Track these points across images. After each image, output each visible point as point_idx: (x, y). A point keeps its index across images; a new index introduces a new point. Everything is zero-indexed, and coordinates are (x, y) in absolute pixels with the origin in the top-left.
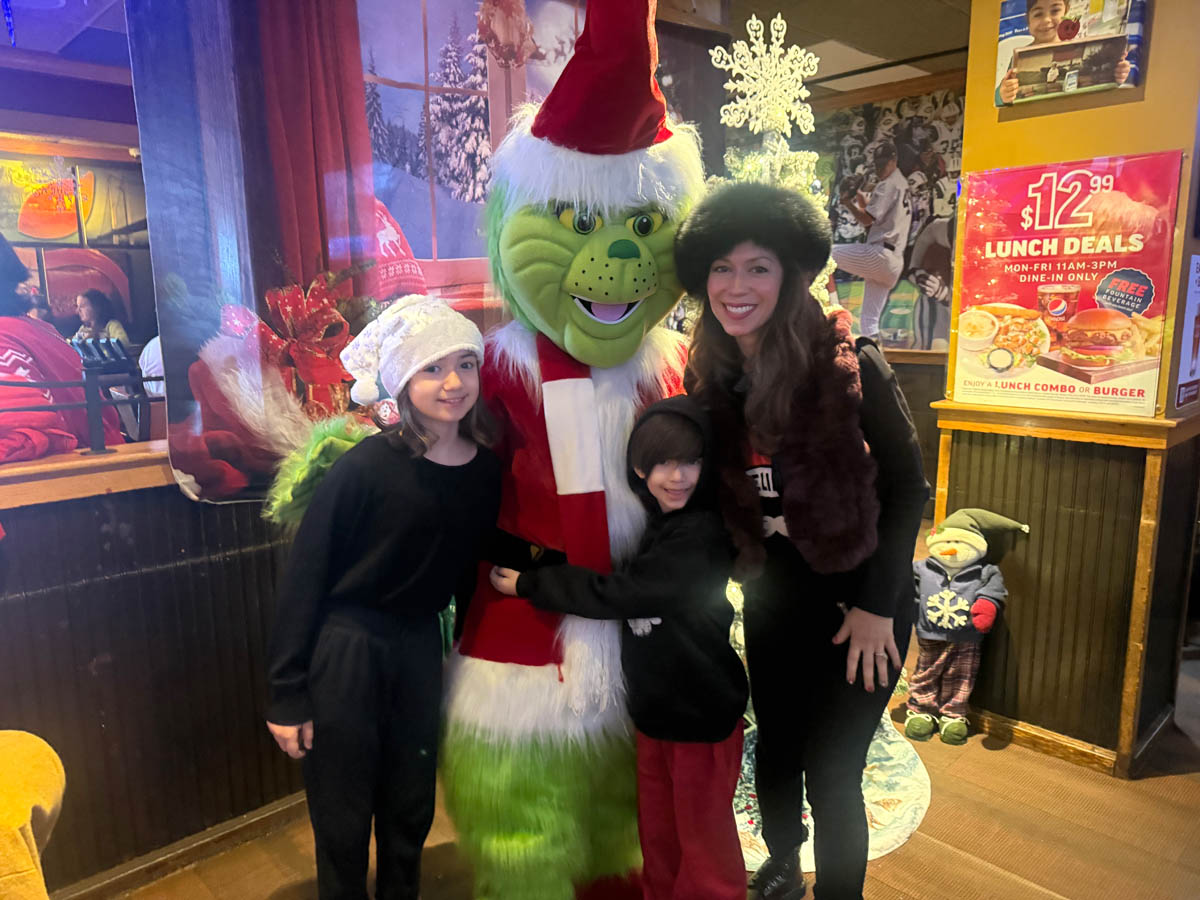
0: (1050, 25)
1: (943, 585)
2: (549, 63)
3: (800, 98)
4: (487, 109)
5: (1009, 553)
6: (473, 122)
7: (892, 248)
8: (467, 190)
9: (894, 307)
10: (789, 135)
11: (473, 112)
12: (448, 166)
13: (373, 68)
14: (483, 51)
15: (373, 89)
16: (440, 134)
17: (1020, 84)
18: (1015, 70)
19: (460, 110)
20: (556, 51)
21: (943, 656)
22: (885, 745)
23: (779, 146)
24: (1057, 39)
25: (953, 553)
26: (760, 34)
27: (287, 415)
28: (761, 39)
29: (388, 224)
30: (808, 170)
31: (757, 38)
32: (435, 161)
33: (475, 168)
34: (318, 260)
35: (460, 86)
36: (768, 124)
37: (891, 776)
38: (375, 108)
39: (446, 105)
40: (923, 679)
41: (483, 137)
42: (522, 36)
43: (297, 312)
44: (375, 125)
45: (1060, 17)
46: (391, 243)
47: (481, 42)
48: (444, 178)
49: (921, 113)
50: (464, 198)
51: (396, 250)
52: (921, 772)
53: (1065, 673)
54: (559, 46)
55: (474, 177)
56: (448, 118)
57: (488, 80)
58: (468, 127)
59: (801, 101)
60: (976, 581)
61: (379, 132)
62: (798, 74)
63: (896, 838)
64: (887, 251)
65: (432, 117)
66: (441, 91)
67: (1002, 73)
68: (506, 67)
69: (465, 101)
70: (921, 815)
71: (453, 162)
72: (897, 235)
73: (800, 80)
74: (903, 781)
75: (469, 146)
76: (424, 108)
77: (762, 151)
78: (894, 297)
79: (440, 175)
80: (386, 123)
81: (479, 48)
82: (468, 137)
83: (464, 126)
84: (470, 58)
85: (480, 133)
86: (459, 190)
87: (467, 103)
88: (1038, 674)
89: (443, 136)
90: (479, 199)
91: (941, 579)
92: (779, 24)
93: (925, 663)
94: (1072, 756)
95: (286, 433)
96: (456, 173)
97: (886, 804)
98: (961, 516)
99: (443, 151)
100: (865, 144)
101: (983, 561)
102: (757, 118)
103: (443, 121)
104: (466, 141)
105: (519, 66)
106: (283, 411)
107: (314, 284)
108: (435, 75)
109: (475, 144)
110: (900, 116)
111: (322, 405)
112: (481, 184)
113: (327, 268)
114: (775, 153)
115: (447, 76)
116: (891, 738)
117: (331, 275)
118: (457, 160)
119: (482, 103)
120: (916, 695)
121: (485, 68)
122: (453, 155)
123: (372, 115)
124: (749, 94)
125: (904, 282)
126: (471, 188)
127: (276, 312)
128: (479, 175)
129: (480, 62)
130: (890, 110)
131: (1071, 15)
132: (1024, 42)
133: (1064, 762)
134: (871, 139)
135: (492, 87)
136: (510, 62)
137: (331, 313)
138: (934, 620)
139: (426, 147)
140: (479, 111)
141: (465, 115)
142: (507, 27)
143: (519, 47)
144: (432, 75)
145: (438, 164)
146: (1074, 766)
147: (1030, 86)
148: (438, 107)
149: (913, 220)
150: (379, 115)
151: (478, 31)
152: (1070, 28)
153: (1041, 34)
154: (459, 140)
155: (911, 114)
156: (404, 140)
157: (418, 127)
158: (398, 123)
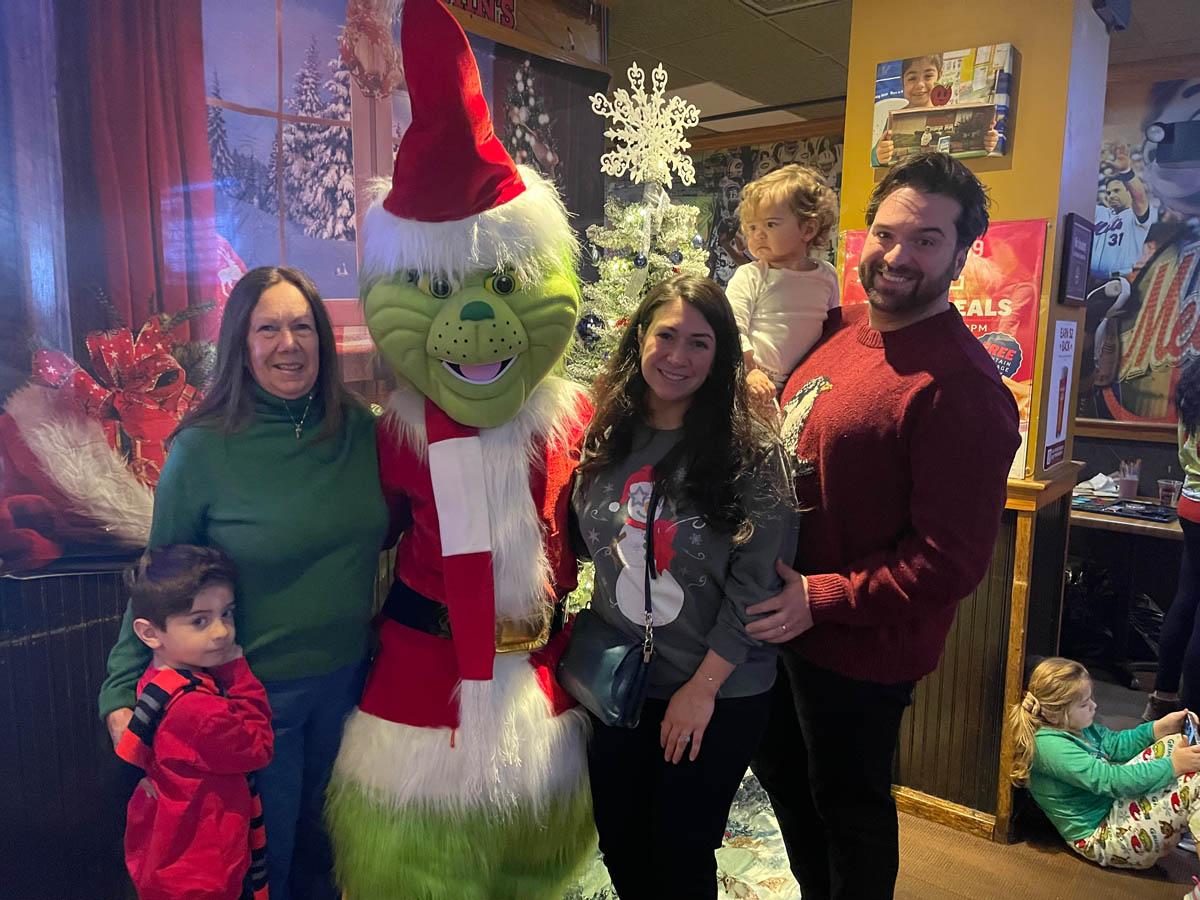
0: (923, 90)
3: (681, 150)
4: (350, 142)
6: (333, 154)
8: (325, 227)
10: (670, 186)
11: (333, 143)
12: (301, 201)
13: (218, 90)
14: (346, 79)
15: (217, 114)
16: (293, 166)
17: (896, 146)
18: (890, 132)
19: (317, 141)
22: (769, 817)
23: (660, 198)
24: (930, 104)
26: (641, 82)
27: (109, 474)
28: (642, 87)
29: (232, 263)
30: (689, 224)
31: (638, 87)
32: (286, 195)
33: (335, 204)
34: (151, 301)
35: (318, 116)
36: (649, 174)
37: (776, 852)
38: (219, 136)
39: (301, 135)
41: (345, 171)
42: (388, 64)
43: (122, 358)
44: (219, 154)
45: (933, 82)
47: (343, 68)
48: (295, 213)
50: (321, 237)
53: (944, 735)
55: (334, 213)
56: (303, 149)
57: (351, 110)
58: (327, 160)
59: (683, 153)
61: (223, 161)
62: (679, 125)
66: (296, 120)
67: (878, 134)
68: (372, 96)
69: (323, 131)
71: (307, 196)
73: (681, 130)
75: (328, 180)
76: (277, 136)
77: (643, 202)
79: (291, 210)
80: (232, 152)
81: (341, 74)
82: (328, 170)
83: (321, 159)
84: (330, 85)
85: (342, 167)
86: (314, 227)
87: (327, 133)
88: (918, 739)
89: (296, 169)
90: (339, 236)
92: (660, 72)
94: (953, 822)
95: (108, 496)
96: (310, 209)
97: (771, 884)
99: (296, 184)
102: (638, 169)
103: (297, 152)
104: (323, 175)
105: (386, 96)
106: (104, 470)
107: (145, 327)
108: (290, 102)
109: (336, 177)
111: (152, 463)
112: (341, 221)
113: (161, 310)
114: (656, 206)
115: (303, 104)
117: (166, 317)
118: (312, 195)
119: (344, 134)
121: (349, 96)
122: (308, 190)
123: (216, 142)
124: (630, 143)
126: (330, 224)
127: (99, 357)
128: (339, 211)
129: (342, 90)
131: (943, 82)
132: (899, 104)
133: (946, 828)
135: (356, 117)
136: (376, 92)
137: (167, 359)
139: (277, 180)
140: (341, 143)
141: (324, 147)
142: (373, 55)
143: (385, 77)
144: (286, 101)
145: (289, 198)
146: (956, 832)
147: (905, 149)
148: (292, 137)
150: (223, 142)
151: (340, 57)
152: (942, 94)
153: (915, 97)
154: (315, 174)
156: (252, 170)
157: (269, 157)
158: (246, 152)
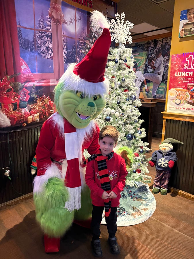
0: (192, 17)
1: (162, 157)
2: (68, 24)
3: (129, 34)
4: (51, 36)
5: (178, 149)
6: (48, 39)
7: (160, 75)
8: (46, 56)
9: (160, 89)
10: (125, 44)
12: (41, 50)
13: (20, 24)
14: (50, 21)
15: (20, 29)
17: (185, 32)
18: (184, 28)
19: (44, 35)
20: (70, 21)
21: (162, 174)
22: (147, 195)
23: (122, 47)
25: (165, 149)
26: (119, 17)
28: (119, 19)
29: (24, 64)
30: (130, 53)
32: (37, 48)
33: (48, 51)
34: (5, 73)
35: (44, 29)
36: (120, 41)
37: (147, 203)
38: (20, 34)
39: (40, 34)
40: (157, 179)
41: (50, 43)
42: (61, 17)
44: (20, 38)
46: (25, 69)
47: (49, 18)
48: (39, 53)
49: (168, 42)
50: (45, 58)
51: (26, 71)
52: (155, 202)
53: (191, 179)
54: (71, 20)
55: (48, 53)
56: (41, 37)
57: (51, 28)
59: (129, 35)
60: (170, 156)
61: (21, 40)
62: (128, 28)
63: (145, 218)
64: (158, 75)
65: (36, 37)
66: (39, 31)
68: (57, 25)
69: (45, 33)
70: (153, 213)
71: (42, 49)
72: (161, 72)
73: (129, 29)
74: (150, 204)
75: (47, 45)
76: (34, 34)
77: (118, 48)
78: (160, 86)
79: (38, 52)
80: (23, 38)
82: (46, 42)
83: (45, 40)
84: (47, 22)
85: (50, 42)
86: (44, 56)
87: (46, 34)
88: (184, 179)
89: (39, 42)
90: (49, 58)
91: (162, 155)
92: (123, 14)
93: (158, 175)
96: (43, 52)
97: (145, 210)
98: (167, 140)
99: (39, 46)
100: (154, 49)
101: (172, 151)
103: (39, 38)
104: (45, 44)
105: (60, 25)
107: (4, 79)
108: (37, 26)
109: (48, 44)
110: (163, 42)
111: (6, 109)
112: (50, 55)
113: (7, 75)
115: (40, 26)
116: (149, 193)
118: (43, 48)
119: (50, 34)
120: (155, 183)
121: (51, 25)
122: (42, 47)
123: (19, 36)
125: (162, 83)
126: (47, 55)
129: (49, 23)
130: (160, 41)
134: (155, 48)
135: (53, 30)
136: (58, 24)
137: (9, 86)
138: (160, 165)
139: (35, 45)
140: (49, 36)
141: (45, 37)
142: (57, 15)
143: (60, 20)
145: (38, 49)
147: (187, 33)
148: (38, 34)
149: (165, 68)
150: (21, 36)
151: (49, 15)
153: (190, 19)
155: (165, 42)
156: (28, 43)
157: (32, 39)
158: (27, 38)
